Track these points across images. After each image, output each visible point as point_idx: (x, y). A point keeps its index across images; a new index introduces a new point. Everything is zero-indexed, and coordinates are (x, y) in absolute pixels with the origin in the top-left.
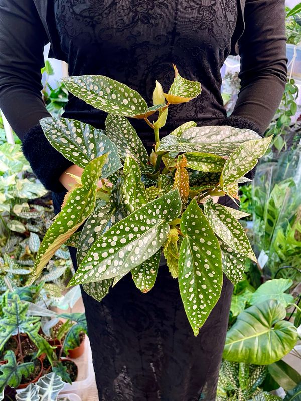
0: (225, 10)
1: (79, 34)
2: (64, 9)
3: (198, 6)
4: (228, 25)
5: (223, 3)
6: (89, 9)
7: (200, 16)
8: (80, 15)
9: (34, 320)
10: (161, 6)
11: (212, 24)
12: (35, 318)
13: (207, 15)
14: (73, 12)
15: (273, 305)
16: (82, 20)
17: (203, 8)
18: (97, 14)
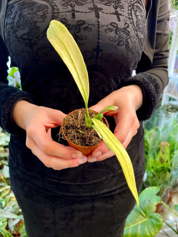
0: (137, 31)
1: (21, 52)
2: (9, 34)
3: (115, 29)
4: (140, 42)
5: (134, 26)
6: (28, 34)
7: (117, 36)
8: (21, 38)
9: (3, 220)
10: (86, 30)
11: (127, 41)
12: (4, 219)
13: (123, 35)
14: (16, 36)
15: (148, 203)
16: (22, 42)
17: (119, 30)
18: (33, 37)
